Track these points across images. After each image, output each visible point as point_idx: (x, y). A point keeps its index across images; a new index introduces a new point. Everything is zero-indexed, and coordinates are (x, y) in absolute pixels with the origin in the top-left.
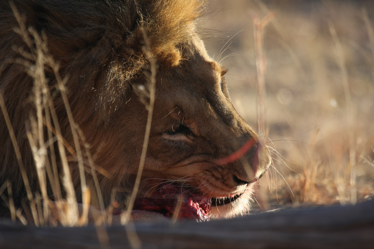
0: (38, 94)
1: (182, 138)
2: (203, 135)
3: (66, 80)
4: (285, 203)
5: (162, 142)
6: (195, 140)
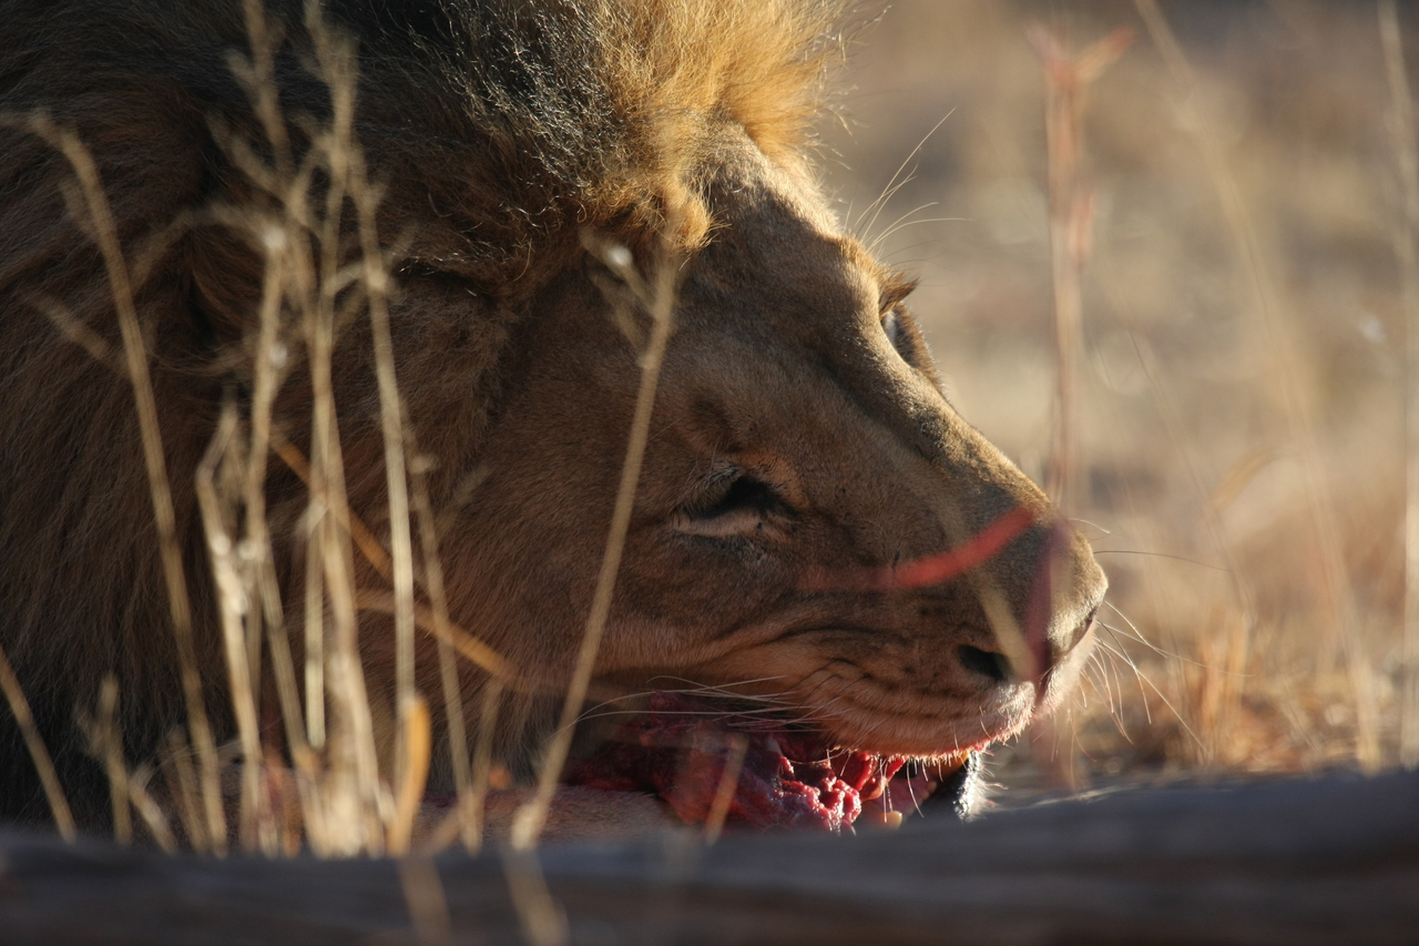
2: (821, 503)
4: (1126, 769)
5: (668, 545)
6: (794, 529)
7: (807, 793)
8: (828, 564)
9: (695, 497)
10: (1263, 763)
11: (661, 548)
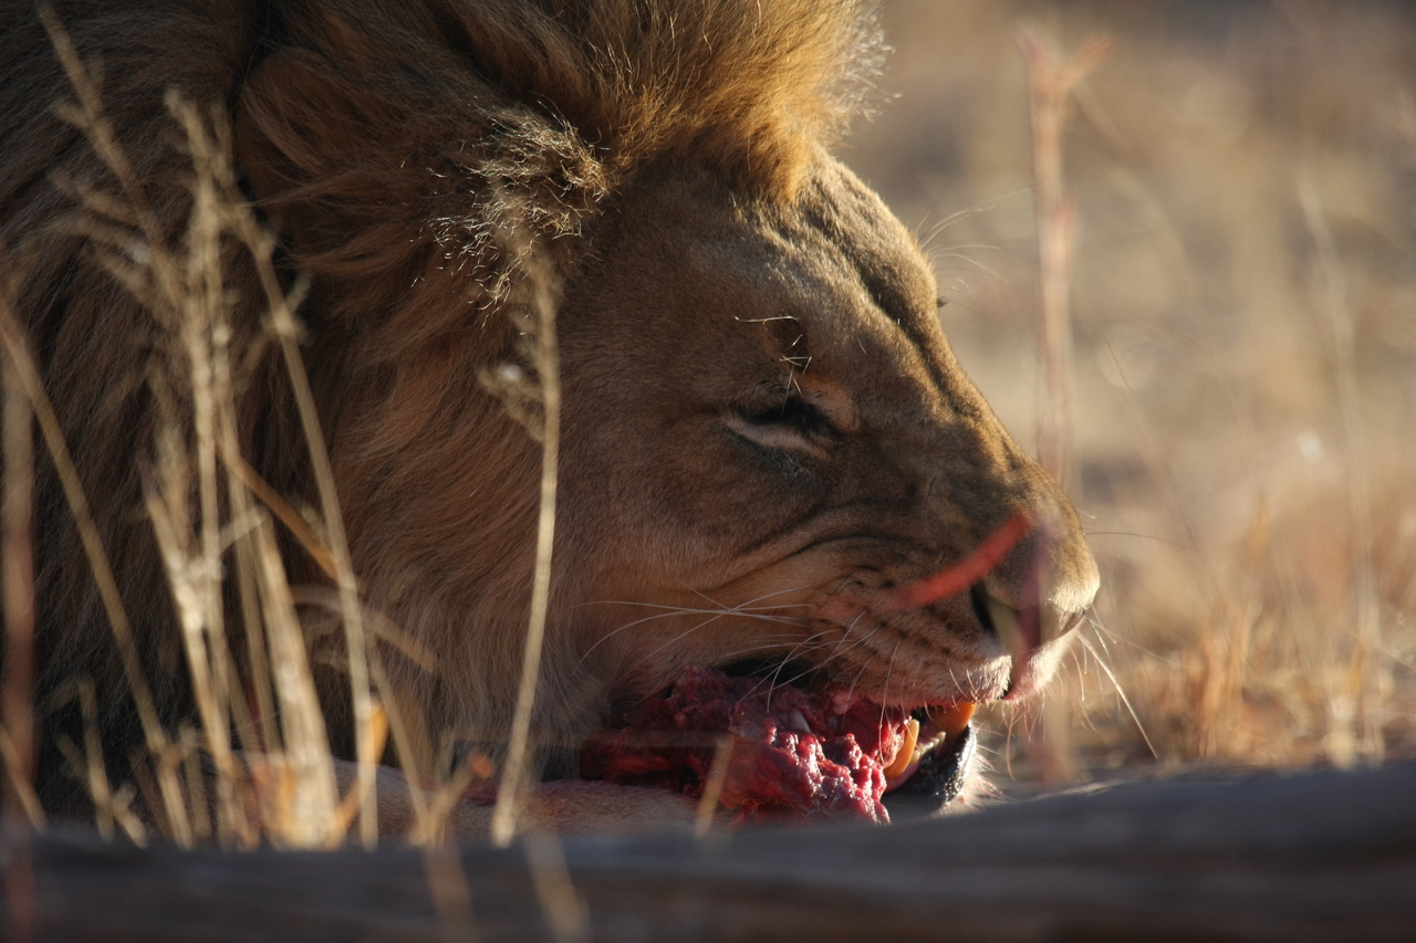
1: (787, 439)
5: (718, 436)
9: (754, 398)
10: (1264, 756)
11: (711, 438)
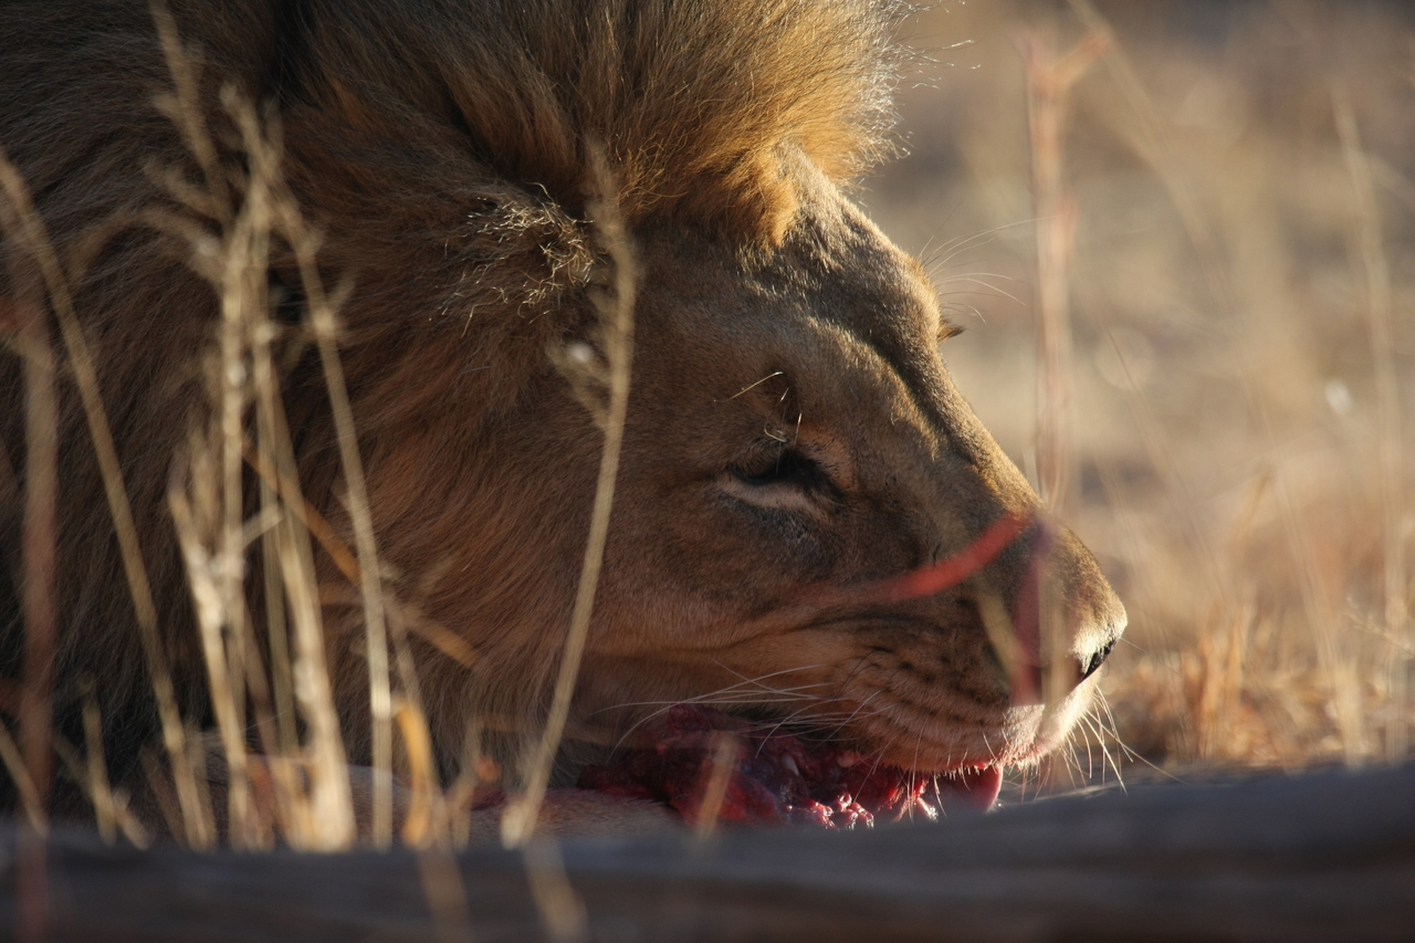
0: (231, 346)
1: (790, 498)
2: (871, 488)
3: (343, 292)
5: (714, 504)
6: (837, 512)
7: (818, 810)
8: (867, 547)
10: (1263, 758)
11: (707, 507)
